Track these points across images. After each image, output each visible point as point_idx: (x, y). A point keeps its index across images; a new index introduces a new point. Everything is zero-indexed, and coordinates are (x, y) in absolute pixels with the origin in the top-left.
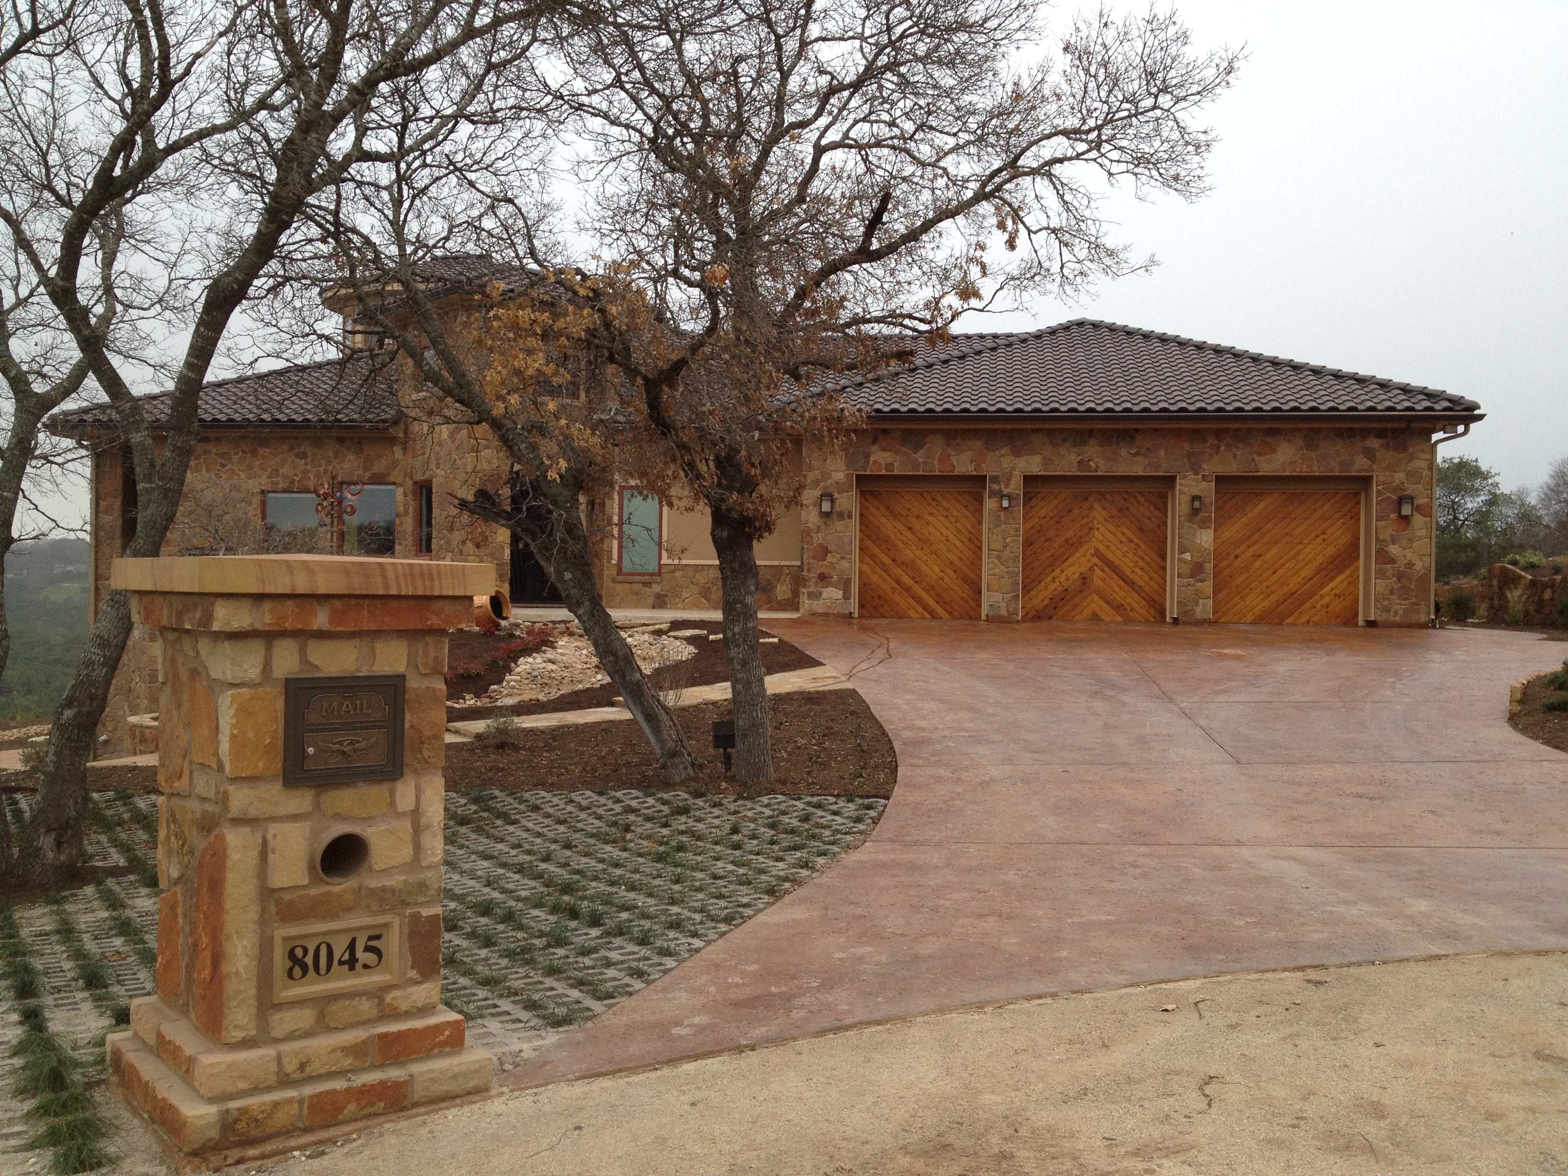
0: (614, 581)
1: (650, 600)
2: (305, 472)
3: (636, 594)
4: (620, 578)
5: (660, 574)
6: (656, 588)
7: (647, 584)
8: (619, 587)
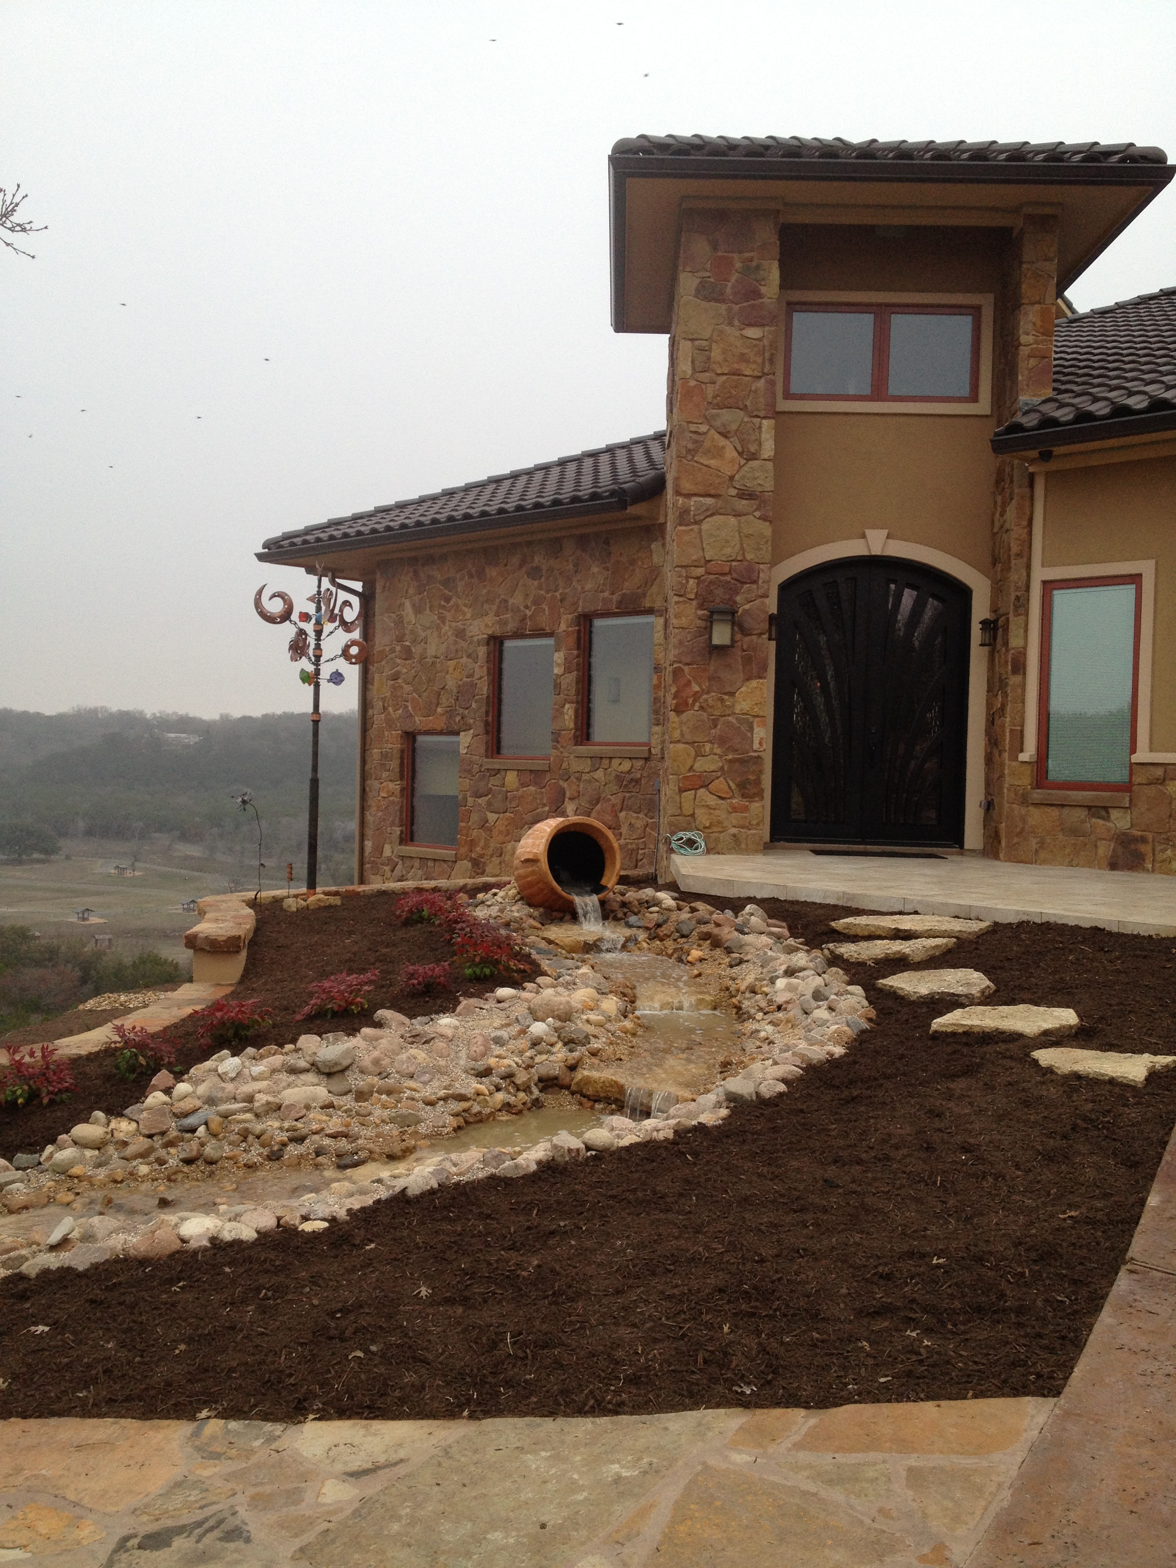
0: (1025, 800)
1: (1105, 849)
2: (537, 602)
3: (1074, 832)
4: (1038, 795)
5: (1126, 787)
6: (1120, 821)
7: (1100, 810)
8: (1035, 816)
